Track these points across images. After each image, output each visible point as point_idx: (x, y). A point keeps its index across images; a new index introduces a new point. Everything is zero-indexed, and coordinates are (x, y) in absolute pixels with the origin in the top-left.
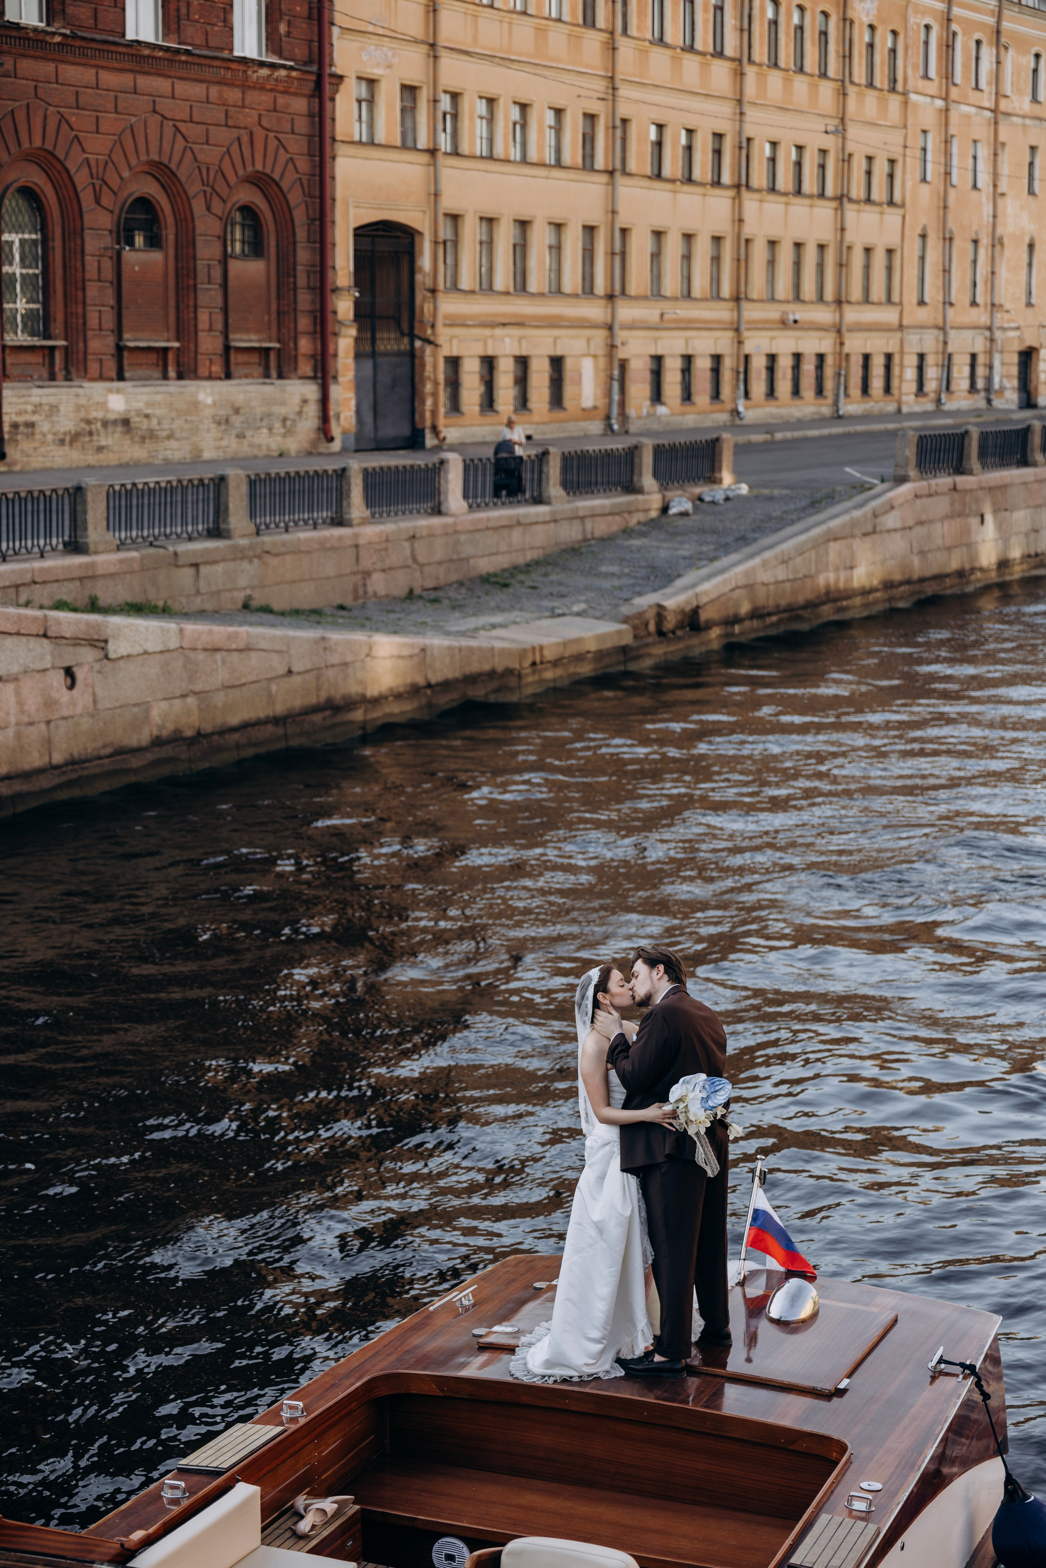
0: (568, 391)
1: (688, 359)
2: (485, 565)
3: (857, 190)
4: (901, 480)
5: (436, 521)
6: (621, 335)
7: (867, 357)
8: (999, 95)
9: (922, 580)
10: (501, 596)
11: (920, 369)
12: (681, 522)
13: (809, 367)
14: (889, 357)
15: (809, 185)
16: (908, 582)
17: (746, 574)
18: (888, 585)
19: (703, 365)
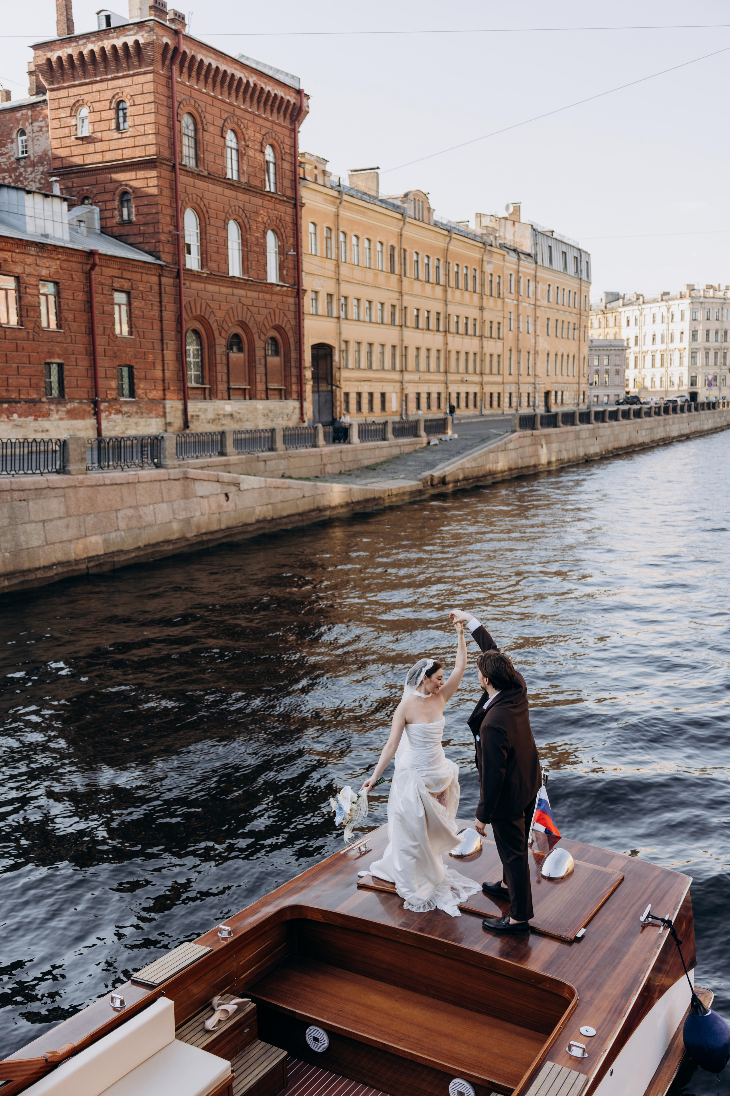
0: (387, 405)
1: (429, 394)
2: (366, 463)
3: (487, 333)
4: (514, 431)
5: (349, 446)
6: (406, 385)
7: (491, 394)
8: (536, 299)
9: (522, 468)
10: (372, 473)
11: (510, 398)
12: (435, 448)
13: (471, 397)
14: (499, 394)
15: (470, 331)
16: (517, 469)
17: (462, 464)
18: (510, 469)
19: (434, 396)
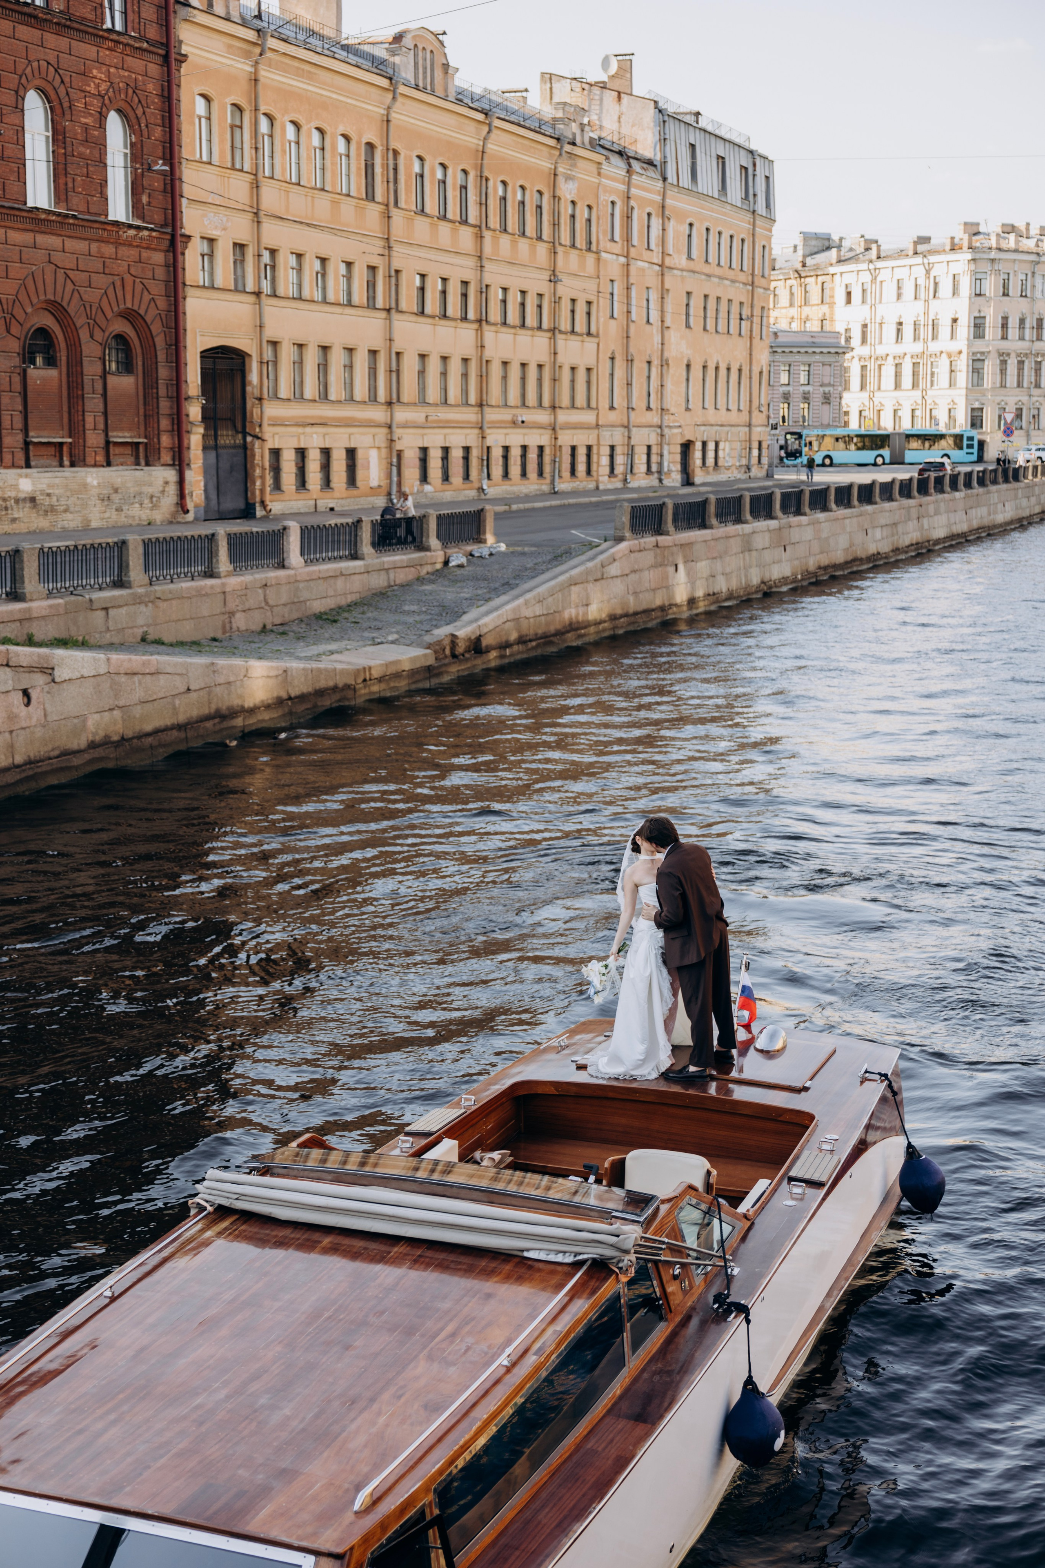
0: (360, 474)
1: (446, 450)
2: (318, 606)
3: (565, 324)
4: (620, 539)
5: (281, 573)
6: (398, 432)
7: (573, 448)
8: (664, 254)
9: (637, 614)
10: (332, 629)
11: (612, 456)
12: (459, 572)
13: (532, 456)
14: (589, 448)
15: (532, 320)
16: (627, 616)
17: (514, 610)
18: (614, 618)
19: (456, 454)
